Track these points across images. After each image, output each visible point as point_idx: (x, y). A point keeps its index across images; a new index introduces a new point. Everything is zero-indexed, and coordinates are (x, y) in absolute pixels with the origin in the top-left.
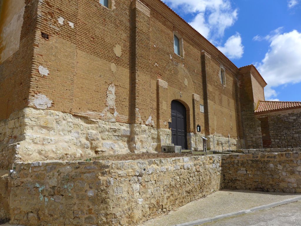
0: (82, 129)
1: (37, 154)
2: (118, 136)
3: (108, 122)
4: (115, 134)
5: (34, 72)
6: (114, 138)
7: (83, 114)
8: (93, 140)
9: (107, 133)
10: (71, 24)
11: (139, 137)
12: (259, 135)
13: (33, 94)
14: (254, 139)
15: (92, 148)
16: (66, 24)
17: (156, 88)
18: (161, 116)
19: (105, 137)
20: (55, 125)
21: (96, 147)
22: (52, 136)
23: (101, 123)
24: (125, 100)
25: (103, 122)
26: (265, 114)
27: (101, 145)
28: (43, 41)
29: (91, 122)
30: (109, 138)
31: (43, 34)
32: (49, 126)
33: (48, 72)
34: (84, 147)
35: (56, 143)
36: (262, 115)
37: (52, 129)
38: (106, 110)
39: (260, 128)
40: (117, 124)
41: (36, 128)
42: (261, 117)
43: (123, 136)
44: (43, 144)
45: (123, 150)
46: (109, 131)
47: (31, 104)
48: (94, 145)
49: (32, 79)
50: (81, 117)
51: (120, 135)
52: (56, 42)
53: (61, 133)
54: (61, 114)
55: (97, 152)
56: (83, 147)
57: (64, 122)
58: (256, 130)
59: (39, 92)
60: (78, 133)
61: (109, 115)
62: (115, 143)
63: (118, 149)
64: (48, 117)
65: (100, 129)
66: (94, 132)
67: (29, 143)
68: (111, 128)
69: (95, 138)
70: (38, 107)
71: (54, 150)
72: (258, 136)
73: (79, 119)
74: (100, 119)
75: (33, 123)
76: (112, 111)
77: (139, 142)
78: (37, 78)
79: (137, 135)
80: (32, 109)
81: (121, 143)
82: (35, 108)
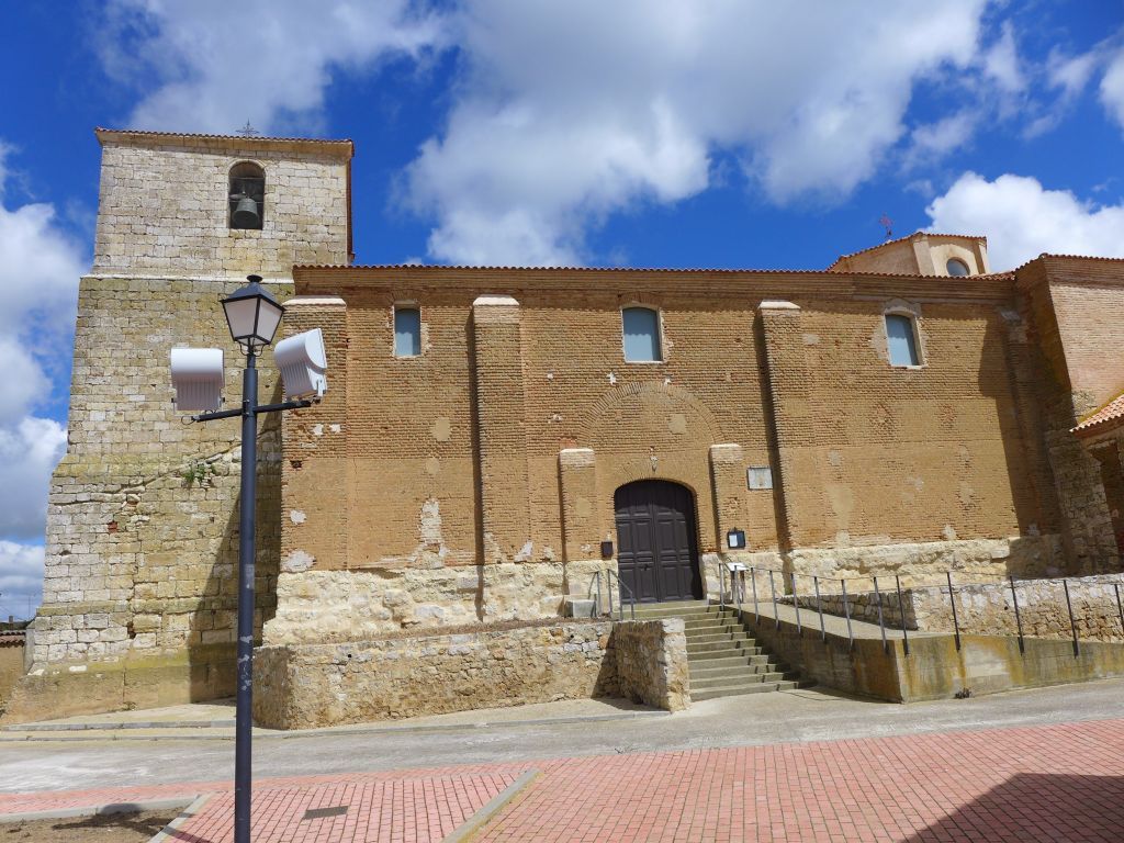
0: (374, 589)
1: (291, 635)
2: (452, 592)
3: (427, 569)
4: (445, 589)
5: (285, 522)
6: (441, 596)
7: (374, 565)
8: (396, 605)
9: (426, 589)
10: (336, 428)
11: (494, 589)
12: (1102, 513)
13: (286, 553)
14: (1090, 533)
15: (396, 619)
16: (327, 431)
17: (556, 473)
18: (571, 535)
19: (421, 598)
20: (319, 591)
21: (403, 617)
22: (315, 608)
23: (411, 574)
24: (465, 521)
25: (417, 571)
26: (1107, 435)
27: (412, 612)
28: (294, 473)
29: (392, 576)
30: (430, 598)
31: (293, 462)
32: (309, 594)
33: (304, 516)
34: (379, 619)
35: (320, 617)
36: (1100, 437)
37: (316, 597)
38: (420, 549)
39: (1101, 488)
40: (448, 569)
41: (291, 600)
42: (1098, 446)
43: (462, 591)
44: (300, 621)
45: (461, 617)
46: (428, 586)
47: (284, 568)
48: (396, 613)
49: (283, 534)
50: (373, 571)
51: (455, 589)
52: (312, 468)
53: (330, 602)
54: (328, 574)
55: (403, 625)
56: (376, 617)
57: (334, 585)
58: (1090, 498)
59: (294, 549)
60: (366, 597)
61: (428, 556)
62: (446, 605)
63: (451, 616)
64: (309, 581)
65: (409, 585)
66: (397, 591)
67: (281, 622)
68: (433, 581)
69: (399, 601)
70: (294, 570)
71: (315, 628)
72: (1099, 519)
73: (370, 574)
74: (408, 567)
75: (288, 593)
76: (434, 548)
77: (493, 600)
78: (290, 530)
79: (489, 586)
80: (287, 574)
81: (459, 605)
82: (291, 572)
